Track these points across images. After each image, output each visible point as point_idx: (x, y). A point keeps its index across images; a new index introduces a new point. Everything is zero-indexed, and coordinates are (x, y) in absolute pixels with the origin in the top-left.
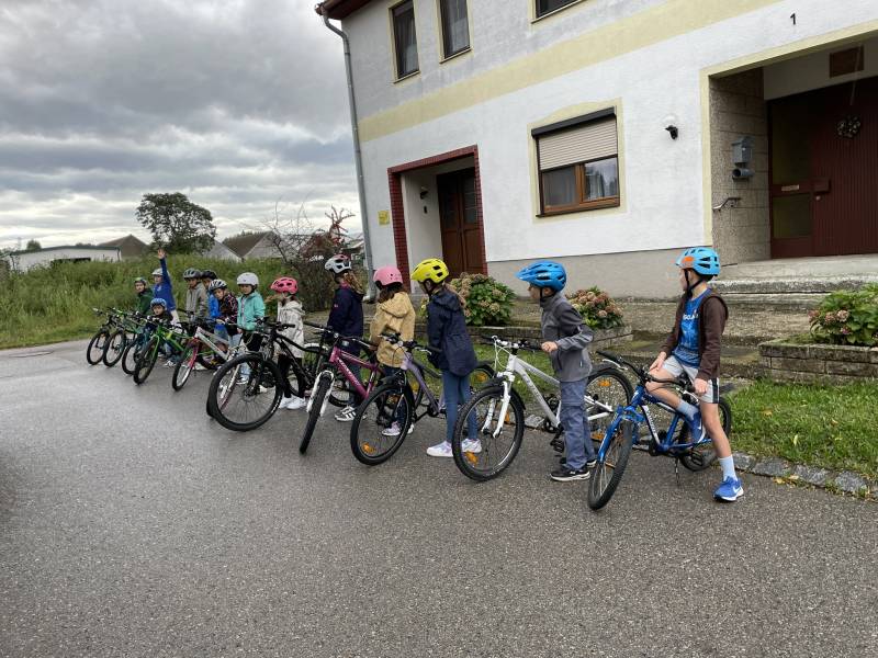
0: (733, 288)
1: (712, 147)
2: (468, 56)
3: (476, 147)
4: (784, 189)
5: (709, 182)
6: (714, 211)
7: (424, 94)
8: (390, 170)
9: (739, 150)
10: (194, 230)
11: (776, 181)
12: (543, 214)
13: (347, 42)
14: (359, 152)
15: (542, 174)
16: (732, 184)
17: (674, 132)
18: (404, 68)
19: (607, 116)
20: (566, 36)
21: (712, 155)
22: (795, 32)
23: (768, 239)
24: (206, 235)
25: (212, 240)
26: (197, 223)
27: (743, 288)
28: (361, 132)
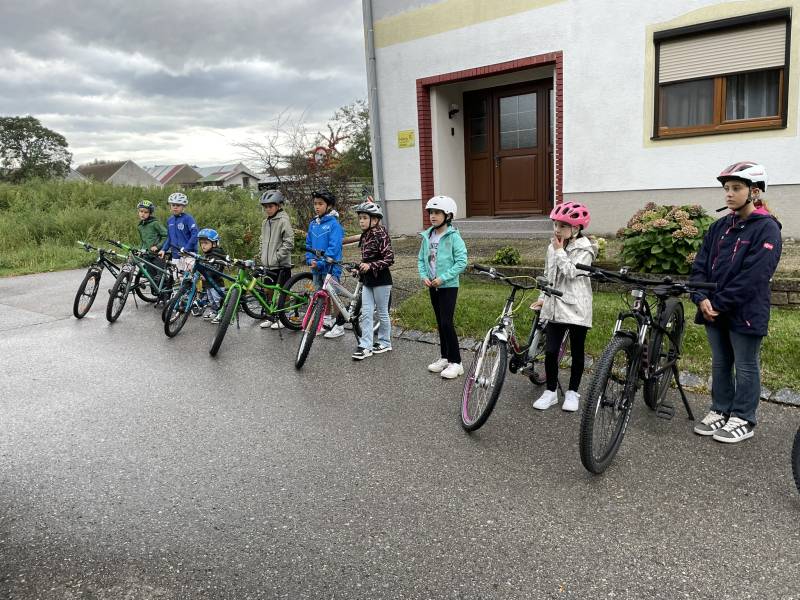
3: (560, 55)
8: (419, 82)
10: (47, 157)
12: (657, 137)
15: (661, 88)
19: (777, 18)
24: (61, 162)
25: (68, 167)
26: (50, 149)
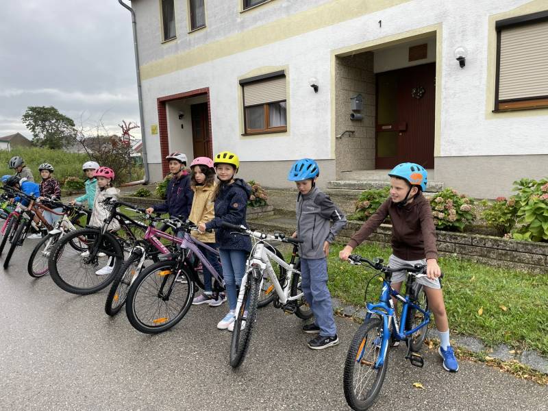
0: (345, 185)
1: (336, 99)
2: (204, 30)
3: (208, 89)
4: (384, 128)
5: (334, 121)
6: (337, 138)
7: (179, 52)
8: (158, 99)
9: (355, 102)
10: (63, 132)
11: (380, 122)
12: (246, 134)
13: (134, 15)
14: (140, 86)
15: (246, 108)
16: (350, 123)
17: (316, 88)
18: (168, 34)
19: (280, 76)
20: (259, 23)
21: (336, 103)
22: (380, 32)
23: (374, 157)
24: (71, 136)
26: (64, 127)
27: (350, 185)
28: (141, 74)
